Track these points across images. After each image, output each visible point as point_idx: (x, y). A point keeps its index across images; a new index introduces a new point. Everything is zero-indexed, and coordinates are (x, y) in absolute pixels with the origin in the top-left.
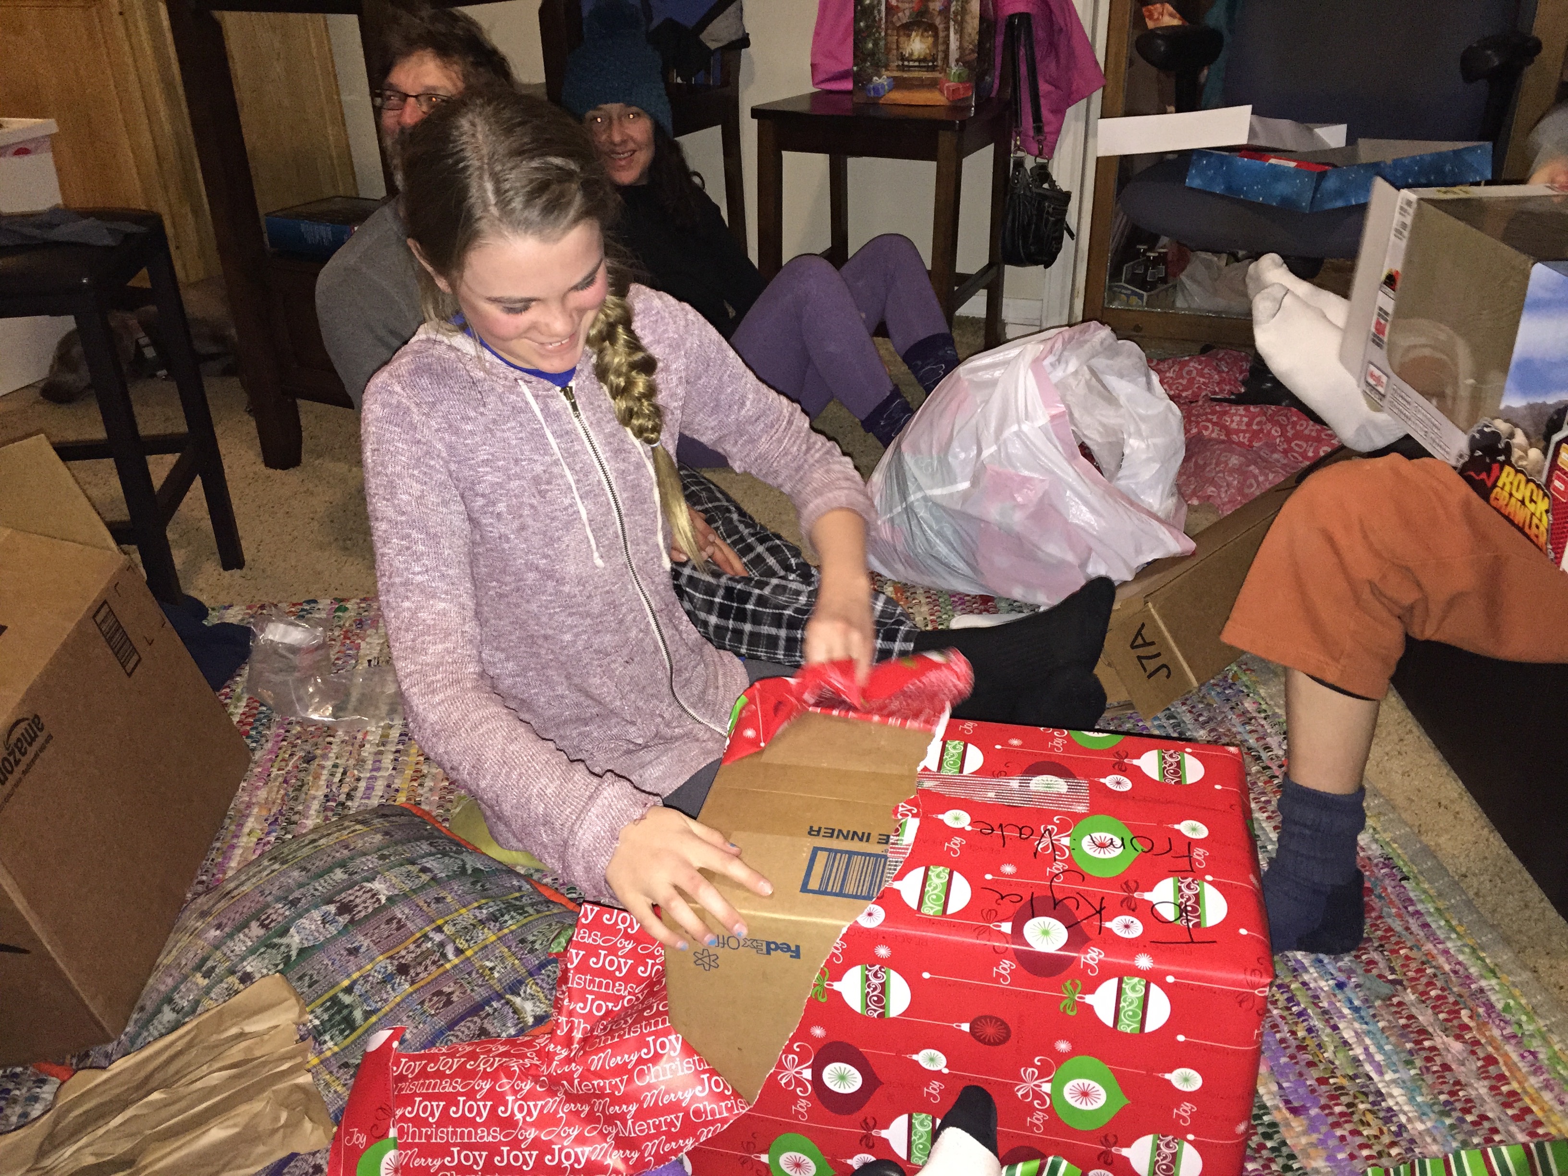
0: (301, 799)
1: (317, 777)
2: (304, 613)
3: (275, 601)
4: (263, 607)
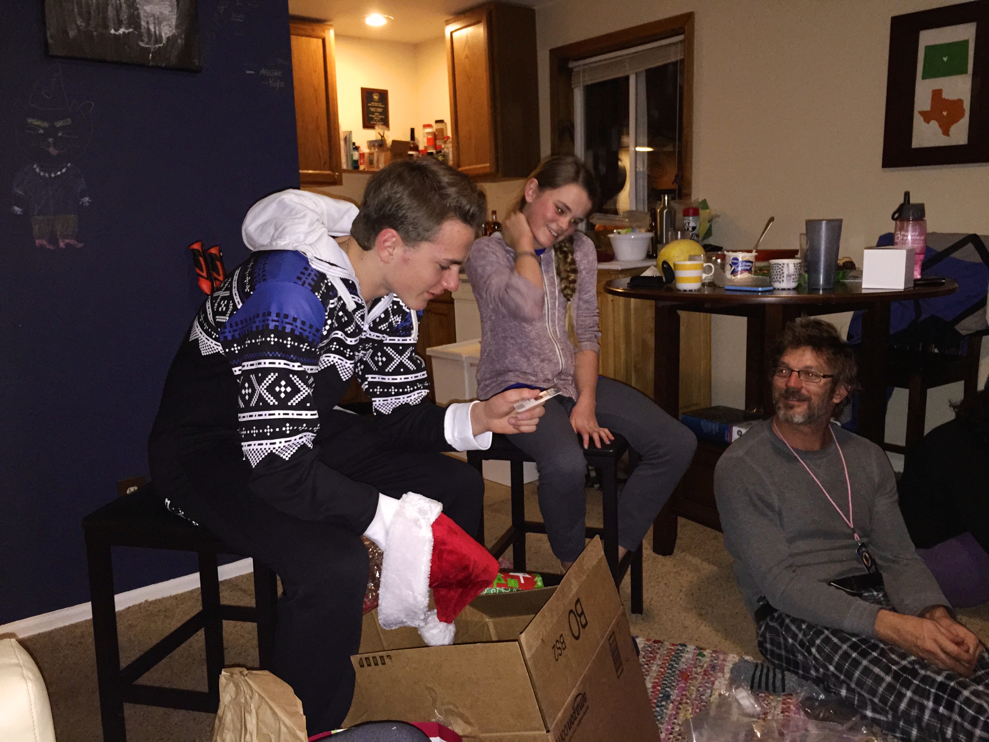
2: (679, 652)
3: (661, 639)
4: (655, 642)
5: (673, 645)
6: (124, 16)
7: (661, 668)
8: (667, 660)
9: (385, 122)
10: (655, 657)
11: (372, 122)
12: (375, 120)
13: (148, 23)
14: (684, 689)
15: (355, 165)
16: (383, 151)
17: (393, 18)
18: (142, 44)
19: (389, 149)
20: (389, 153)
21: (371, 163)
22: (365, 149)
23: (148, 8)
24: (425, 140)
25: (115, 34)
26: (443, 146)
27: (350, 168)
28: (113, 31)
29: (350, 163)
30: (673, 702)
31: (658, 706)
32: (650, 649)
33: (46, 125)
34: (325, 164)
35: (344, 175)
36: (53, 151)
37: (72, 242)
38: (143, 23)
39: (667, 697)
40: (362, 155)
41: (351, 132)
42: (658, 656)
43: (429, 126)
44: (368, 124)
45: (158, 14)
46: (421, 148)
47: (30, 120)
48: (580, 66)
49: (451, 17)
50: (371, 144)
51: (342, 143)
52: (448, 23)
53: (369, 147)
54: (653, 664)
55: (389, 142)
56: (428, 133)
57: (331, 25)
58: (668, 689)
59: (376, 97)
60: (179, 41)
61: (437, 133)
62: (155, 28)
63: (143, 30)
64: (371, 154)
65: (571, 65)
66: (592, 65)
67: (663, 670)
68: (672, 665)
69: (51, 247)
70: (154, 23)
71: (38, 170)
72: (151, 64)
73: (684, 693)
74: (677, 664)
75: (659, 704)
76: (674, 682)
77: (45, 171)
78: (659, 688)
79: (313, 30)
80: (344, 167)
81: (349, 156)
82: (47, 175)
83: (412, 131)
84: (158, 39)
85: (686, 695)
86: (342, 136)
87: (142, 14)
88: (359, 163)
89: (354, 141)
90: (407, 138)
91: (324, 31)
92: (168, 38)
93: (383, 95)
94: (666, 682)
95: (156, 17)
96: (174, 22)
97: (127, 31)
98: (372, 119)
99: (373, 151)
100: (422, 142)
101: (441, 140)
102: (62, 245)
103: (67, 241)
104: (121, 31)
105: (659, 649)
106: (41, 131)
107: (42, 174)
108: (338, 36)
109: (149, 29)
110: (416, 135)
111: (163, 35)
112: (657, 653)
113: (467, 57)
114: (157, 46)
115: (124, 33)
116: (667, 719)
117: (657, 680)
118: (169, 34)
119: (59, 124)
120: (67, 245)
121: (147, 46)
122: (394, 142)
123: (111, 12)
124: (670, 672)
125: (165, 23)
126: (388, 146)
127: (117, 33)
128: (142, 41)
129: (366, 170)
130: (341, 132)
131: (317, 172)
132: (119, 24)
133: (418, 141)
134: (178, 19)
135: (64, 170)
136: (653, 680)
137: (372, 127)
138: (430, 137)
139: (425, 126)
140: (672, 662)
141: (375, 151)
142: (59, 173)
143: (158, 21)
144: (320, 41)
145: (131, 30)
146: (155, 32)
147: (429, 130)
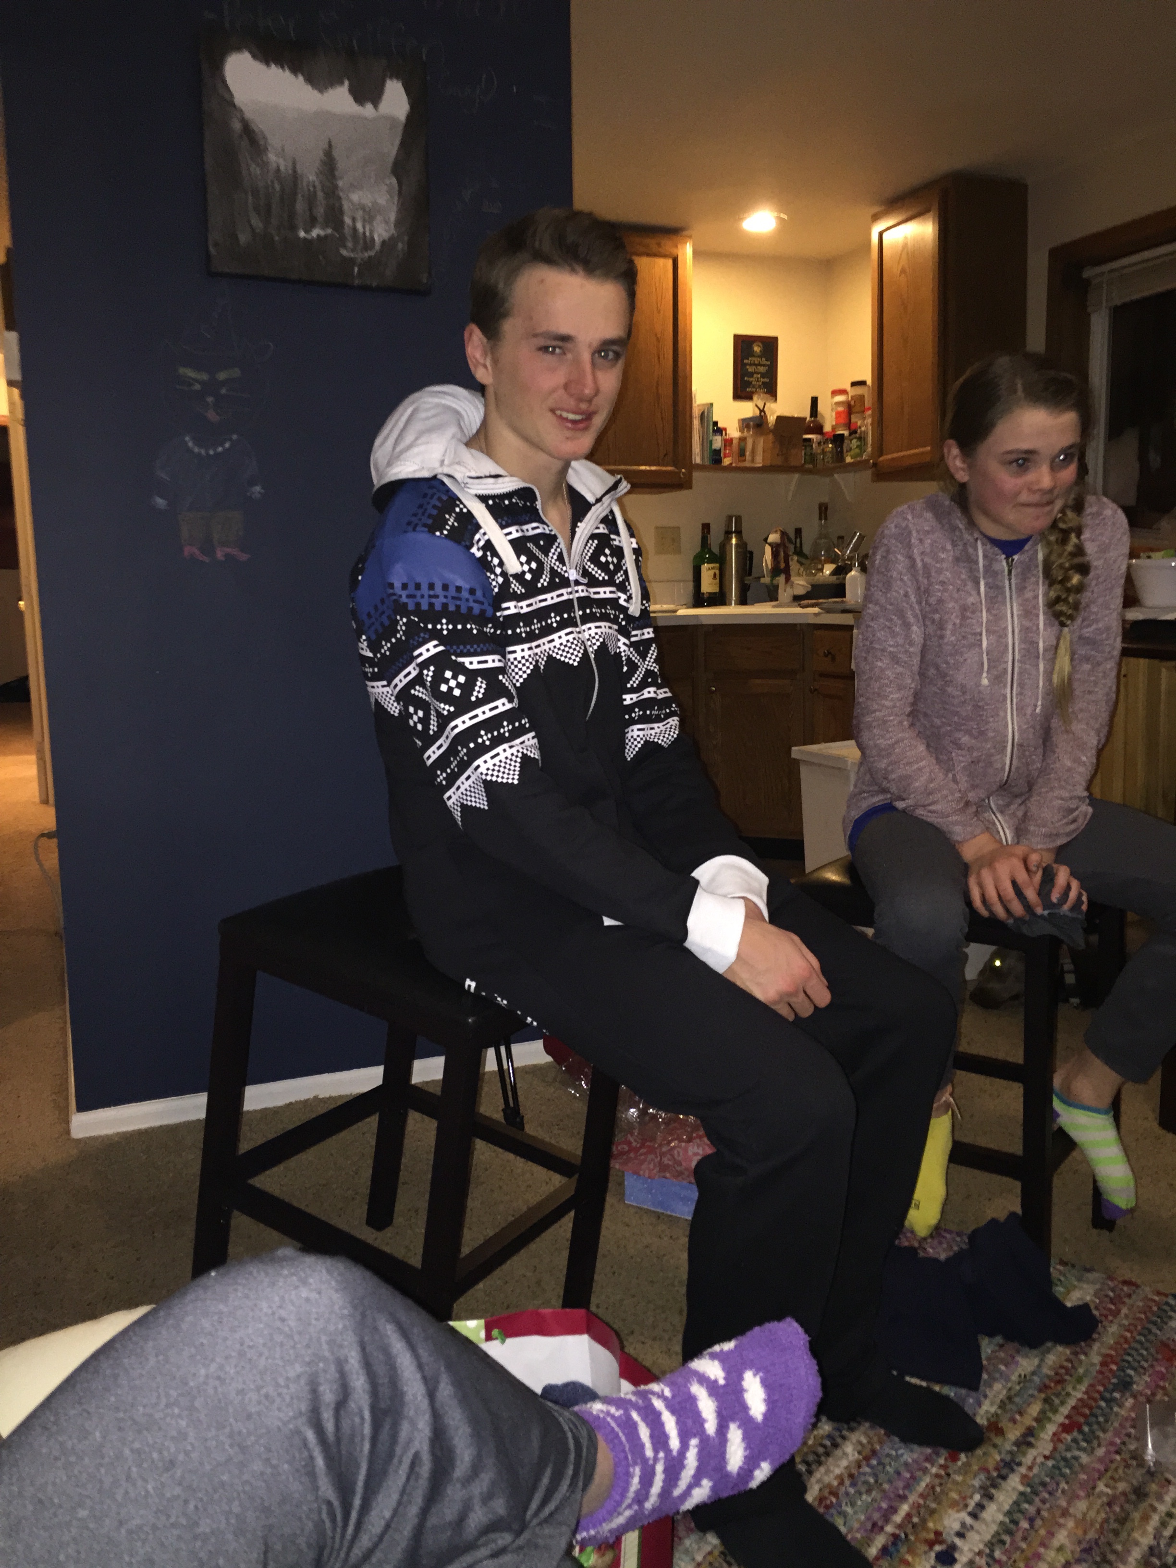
0: (1124, 1535)
1: (1146, 1518)
2: (1166, 1308)
3: (1139, 1282)
4: (1125, 1283)
5: (1159, 1293)
6: (320, 211)
7: (1128, 1331)
8: (1140, 1319)
9: (771, 390)
10: (1118, 1311)
11: (749, 390)
12: (754, 386)
13: (354, 220)
14: (1163, 1377)
15: (716, 457)
16: (762, 434)
17: (786, 217)
18: (344, 252)
19: (771, 431)
20: (771, 437)
21: (742, 453)
22: (734, 433)
23: (355, 197)
24: (834, 414)
25: (305, 239)
26: (859, 423)
27: (707, 463)
28: (302, 234)
29: (707, 454)
30: (1135, 1397)
31: (1103, 1398)
32: (1111, 1294)
33: (205, 377)
34: (666, 455)
35: (696, 475)
36: (212, 416)
37: (234, 551)
38: (348, 220)
39: (1125, 1385)
40: (728, 442)
41: (712, 405)
42: (1124, 1311)
43: (843, 392)
44: (741, 392)
45: (370, 205)
46: (827, 428)
47: (182, 370)
48: (1103, 274)
49: (883, 208)
50: (745, 424)
51: (696, 423)
52: (876, 218)
53: (741, 430)
54: (1111, 1322)
55: (772, 419)
56: (838, 404)
57: (690, 237)
58: (1131, 1372)
59: (757, 349)
60: (400, 246)
61: (852, 403)
62: (364, 228)
63: (347, 231)
64: (742, 440)
65: (1087, 273)
66: (1125, 271)
67: (1128, 1335)
68: (1150, 1331)
69: (206, 559)
70: (364, 221)
71: (190, 444)
72: (357, 282)
73: (1161, 1383)
74: (1160, 1330)
75: (1107, 1395)
76: (1146, 1361)
77: (200, 446)
78: (1114, 1367)
79: (659, 244)
80: (697, 459)
81: (706, 442)
82: (203, 452)
83: (814, 401)
84: (368, 244)
85: (1164, 1388)
86: (696, 412)
87: (346, 206)
88: (722, 455)
89: (715, 419)
90: (806, 413)
91: (676, 247)
92: (384, 243)
93: (770, 345)
94: (1130, 1359)
95: (367, 210)
96: (393, 217)
97: (322, 233)
98: (749, 384)
99: (746, 434)
100: (829, 419)
101: (858, 415)
102: (220, 554)
103: (229, 550)
104: (315, 232)
105: (1129, 1296)
106: (197, 387)
107: (196, 450)
108: (696, 254)
109: (355, 229)
110: (821, 408)
111: (376, 238)
112: (1124, 1303)
113: (903, 271)
114: (366, 254)
115: (318, 236)
116: (1116, 1424)
117: (1113, 1353)
118: (386, 235)
119: (222, 376)
120: (227, 555)
121: (352, 255)
122: (780, 419)
123: (300, 206)
124: (1143, 1339)
125: (379, 218)
126: (770, 425)
127: (308, 237)
128: (345, 247)
129: (734, 465)
130: (695, 405)
131: (653, 468)
132: (312, 222)
133: (823, 417)
134: (399, 211)
135: (227, 445)
136: (1105, 1351)
137: (749, 397)
138: (841, 409)
139: (835, 393)
140: (1151, 1326)
141: (749, 434)
142: (220, 449)
143: (369, 216)
144: (670, 262)
145: (329, 231)
146: (364, 233)
147: (840, 398)
